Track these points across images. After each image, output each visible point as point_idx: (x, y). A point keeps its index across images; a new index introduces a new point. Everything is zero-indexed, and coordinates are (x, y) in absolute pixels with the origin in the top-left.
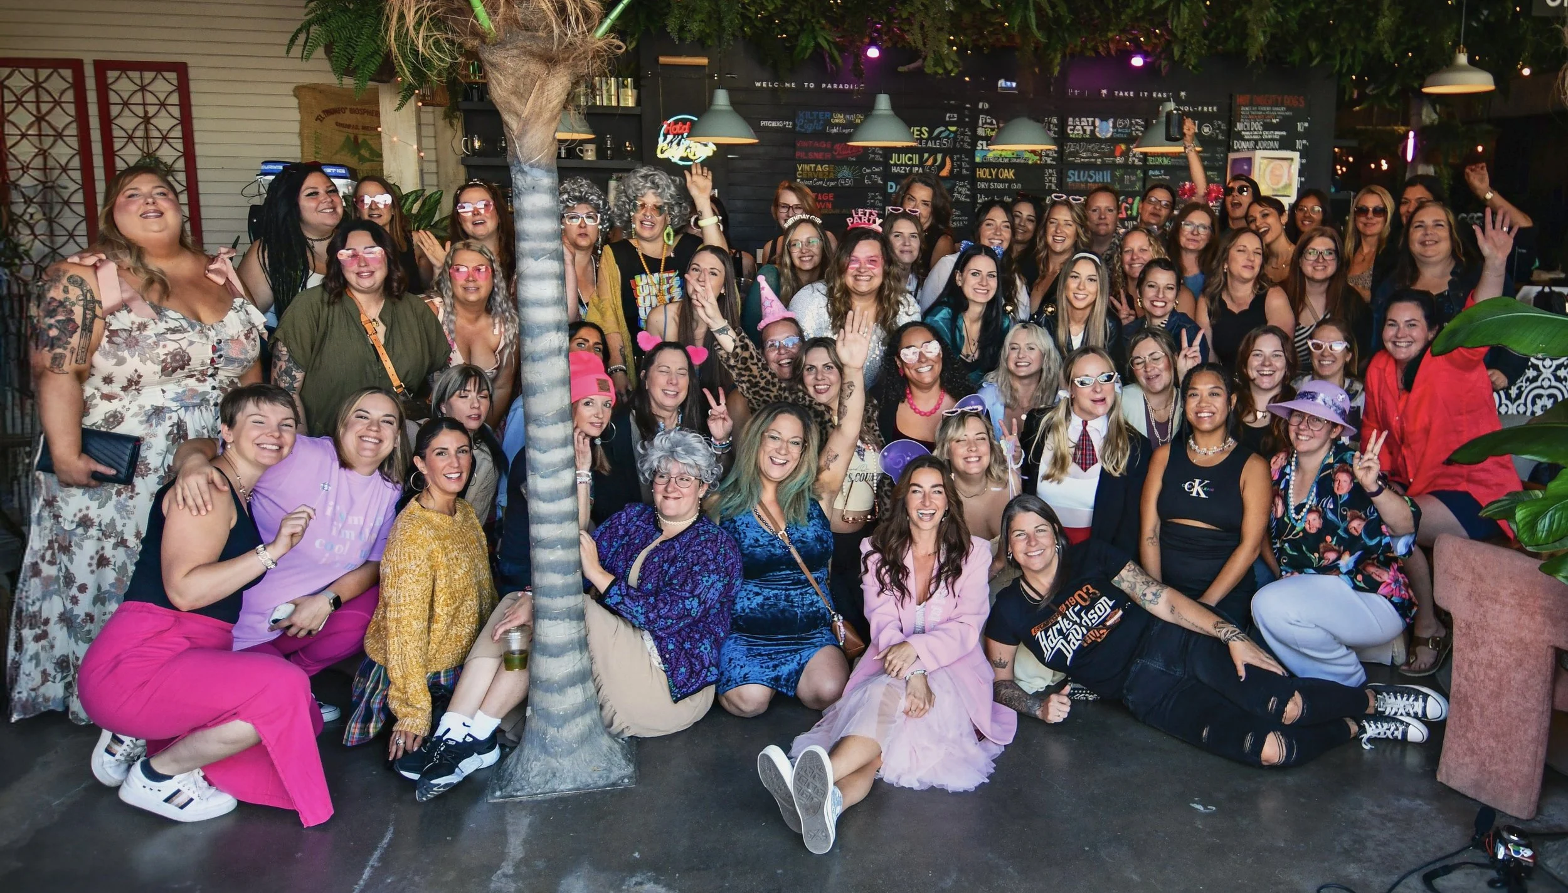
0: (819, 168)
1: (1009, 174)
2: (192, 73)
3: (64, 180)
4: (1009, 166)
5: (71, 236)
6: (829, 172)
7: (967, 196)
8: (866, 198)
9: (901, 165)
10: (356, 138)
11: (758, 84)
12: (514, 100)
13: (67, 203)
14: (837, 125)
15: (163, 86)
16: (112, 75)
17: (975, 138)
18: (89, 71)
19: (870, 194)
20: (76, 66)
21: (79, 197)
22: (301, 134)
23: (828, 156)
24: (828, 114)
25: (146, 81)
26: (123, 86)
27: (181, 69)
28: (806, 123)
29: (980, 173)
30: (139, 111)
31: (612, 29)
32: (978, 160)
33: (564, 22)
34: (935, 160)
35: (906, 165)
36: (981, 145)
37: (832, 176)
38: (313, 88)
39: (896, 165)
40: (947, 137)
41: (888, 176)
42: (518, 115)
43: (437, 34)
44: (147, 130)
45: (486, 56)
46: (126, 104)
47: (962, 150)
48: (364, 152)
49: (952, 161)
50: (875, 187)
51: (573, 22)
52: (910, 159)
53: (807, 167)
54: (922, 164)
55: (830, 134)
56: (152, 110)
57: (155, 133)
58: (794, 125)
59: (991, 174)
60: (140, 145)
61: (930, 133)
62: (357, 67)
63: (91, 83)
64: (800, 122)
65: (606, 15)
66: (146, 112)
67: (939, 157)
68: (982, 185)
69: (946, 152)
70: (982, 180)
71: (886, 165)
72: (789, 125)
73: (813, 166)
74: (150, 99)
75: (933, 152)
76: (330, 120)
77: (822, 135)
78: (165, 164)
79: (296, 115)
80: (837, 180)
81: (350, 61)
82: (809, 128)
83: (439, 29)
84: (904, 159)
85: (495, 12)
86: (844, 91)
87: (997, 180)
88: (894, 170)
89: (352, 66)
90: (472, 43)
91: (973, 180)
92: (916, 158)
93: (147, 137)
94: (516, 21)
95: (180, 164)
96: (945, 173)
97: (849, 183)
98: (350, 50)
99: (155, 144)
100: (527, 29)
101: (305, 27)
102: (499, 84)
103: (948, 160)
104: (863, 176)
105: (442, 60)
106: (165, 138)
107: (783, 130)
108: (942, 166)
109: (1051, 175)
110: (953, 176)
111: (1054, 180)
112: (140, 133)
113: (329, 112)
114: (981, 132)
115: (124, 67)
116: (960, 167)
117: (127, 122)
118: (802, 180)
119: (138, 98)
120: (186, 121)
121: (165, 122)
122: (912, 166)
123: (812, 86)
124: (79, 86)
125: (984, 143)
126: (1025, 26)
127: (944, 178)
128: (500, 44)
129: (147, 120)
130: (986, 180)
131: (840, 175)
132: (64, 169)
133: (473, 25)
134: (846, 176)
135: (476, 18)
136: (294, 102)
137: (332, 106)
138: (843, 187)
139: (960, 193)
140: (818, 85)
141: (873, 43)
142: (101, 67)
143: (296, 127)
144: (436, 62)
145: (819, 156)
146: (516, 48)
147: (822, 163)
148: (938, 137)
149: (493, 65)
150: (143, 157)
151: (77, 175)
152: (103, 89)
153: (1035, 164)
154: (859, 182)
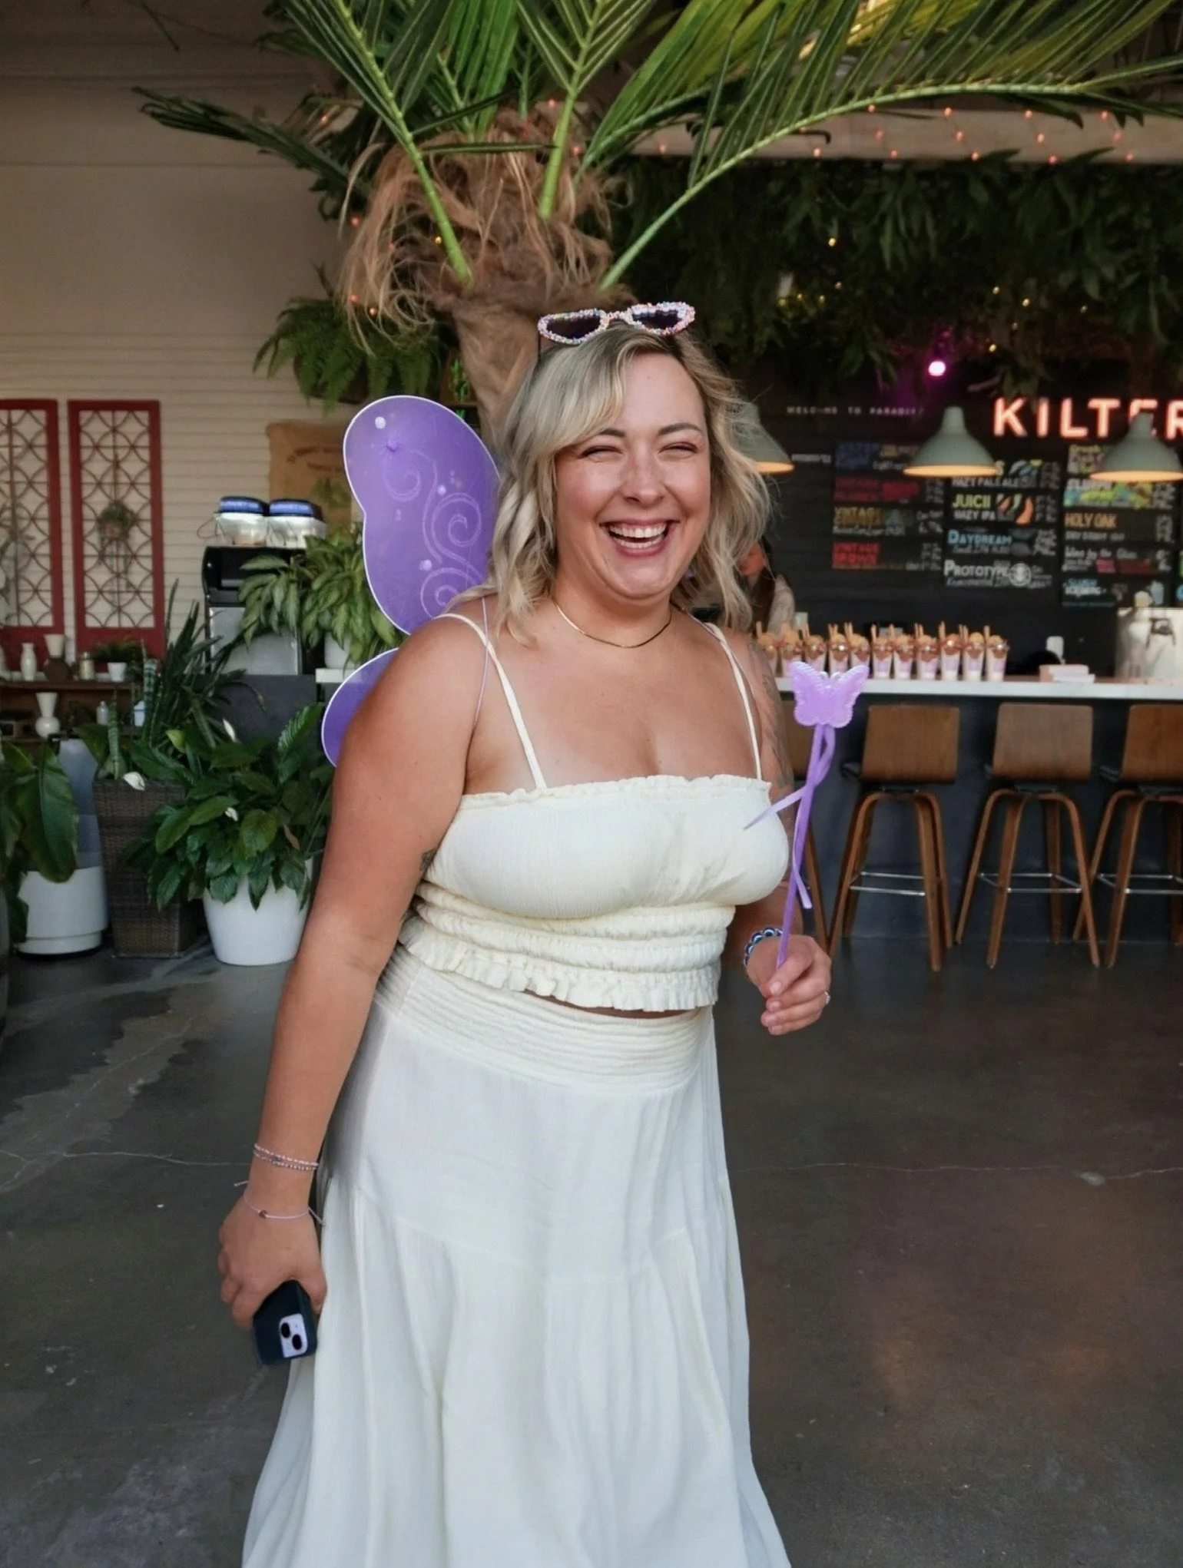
0: (862, 512)
1: (1108, 521)
2: (165, 413)
3: (32, 531)
4: (1109, 510)
5: (36, 591)
6: (875, 519)
7: (1052, 549)
8: (920, 549)
9: (967, 509)
10: (328, 481)
11: (790, 410)
12: (493, 374)
13: (33, 555)
14: (886, 459)
15: (135, 427)
16: (85, 415)
17: (1065, 477)
18: (63, 412)
19: (926, 546)
20: (50, 406)
21: (45, 549)
22: (271, 478)
23: (874, 498)
24: (876, 447)
25: (118, 422)
26: (95, 427)
27: (153, 408)
28: (849, 457)
29: (1070, 520)
30: (109, 454)
31: (621, 279)
32: (1068, 502)
33: (561, 266)
34: (1011, 504)
35: (974, 509)
36: (1072, 484)
37: (878, 522)
38: (287, 426)
39: (960, 509)
40: (1029, 474)
41: (949, 522)
42: (496, 392)
43: (403, 292)
44: (115, 476)
45: (460, 315)
46: (97, 447)
47: (1046, 491)
48: (336, 497)
49: (1034, 504)
50: (931, 537)
51: (572, 264)
52: (980, 501)
53: (847, 511)
54: (994, 507)
55: (878, 471)
56: (122, 453)
57: (123, 479)
58: (834, 459)
59: (1084, 521)
60: (108, 492)
61: (1007, 468)
62: (326, 384)
63: (64, 426)
64: (840, 456)
65: (614, 260)
66: (116, 456)
67: (1017, 499)
68: (1070, 536)
69: (1026, 493)
70: (1072, 529)
71: (948, 510)
72: (826, 459)
73: (854, 509)
74: (121, 441)
75: (1009, 493)
76: (302, 462)
77: (867, 472)
78: (132, 513)
79: (266, 456)
80: (883, 527)
81: (319, 376)
82: (852, 464)
83: (407, 286)
84: (972, 500)
85: (474, 257)
86: (896, 418)
87: (1092, 529)
88: (958, 515)
89: (321, 381)
90: (444, 300)
91: (1060, 528)
92: (987, 501)
93: (116, 484)
94: (501, 269)
95: (147, 514)
96: (1024, 519)
97: (899, 531)
98: (320, 364)
99: (123, 490)
100: (513, 277)
101: (275, 341)
102: (476, 350)
103: (1029, 504)
104: (917, 524)
105: (408, 323)
106: (133, 484)
107: (820, 464)
108: (1021, 510)
109: (1164, 524)
110: (1033, 524)
111: (1169, 529)
112: (109, 479)
113: (301, 452)
114: (1073, 468)
115: (97, 406)
116: (1044, 512)
117: (96, 467)
118: (841, 526)
119: (109, 441)
120: (155, 466)
121: (135, 466)
122: (982, 510)
123: (858, 411)
124: (52, 429)
125: (1077, 481)
126: (1143, 327)
127: (1023, 527)
128: (477, 297)
129: (116, 464)
130: (1077, 529)
131: (888, 522)
132: (33, 519)
133: (446, 274)
134: (896, 524)
135: (450, 263)
136: (265, 441)
137: (305, 445)
138: (891, 537)
139: (1042, 545)
140: (866, 410)
141: (938, 356)
142: (76, 407)
143: (265, 470)
144: (401, 325)
145: (864, 498)
146: (499, 302)
147: (866, 505)
148: (1016, 475)
149: (470, 326)
150: (111, 505)
151: (45, 525)
152: (76, 430)
153: (1143, 510)
154: (911, 531)
